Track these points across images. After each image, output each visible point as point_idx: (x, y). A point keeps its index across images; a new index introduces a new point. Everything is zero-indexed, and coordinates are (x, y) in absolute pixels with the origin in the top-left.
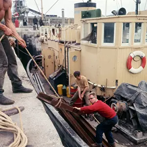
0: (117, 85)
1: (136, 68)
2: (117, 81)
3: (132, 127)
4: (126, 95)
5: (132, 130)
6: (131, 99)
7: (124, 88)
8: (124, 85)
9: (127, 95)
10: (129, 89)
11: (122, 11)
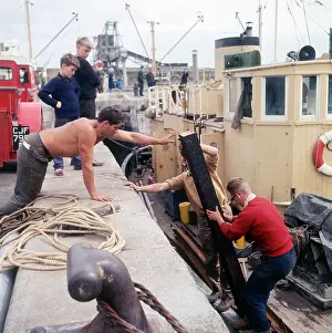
0: (293, 198)
2: (293, 191)
3: (316, 278)
4: (307, 217)
5: (317, 283)
6: (315, 222)
8: (304, 197)
9: (309, 217)
10: (313, 204)
11: (307, 53)
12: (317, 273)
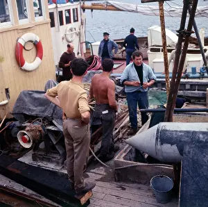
0: (8, 96)
1: (31, 62)
2: (7, 90)
3: (59, 158)
4: (34, 110)
5: (60, 161)
6: (46, 114)
7: (27, 100)
8: (25, 95)
9: (36, 110)
10: (36, 99)
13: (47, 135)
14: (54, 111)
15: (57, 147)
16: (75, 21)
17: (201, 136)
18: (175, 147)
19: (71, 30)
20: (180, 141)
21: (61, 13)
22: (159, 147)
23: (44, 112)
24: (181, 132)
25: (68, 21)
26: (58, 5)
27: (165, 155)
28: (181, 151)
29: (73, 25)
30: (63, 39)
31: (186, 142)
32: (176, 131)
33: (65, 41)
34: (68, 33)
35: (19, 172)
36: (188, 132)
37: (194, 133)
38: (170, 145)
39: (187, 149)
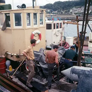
3: (40, 77)
6: (37, 60)
11: (24, 6)
12: (40, 75)
13: (36, 67)
14: (40, 59)
15: (40, 73)
16: (60, 28)
17: (87, 72)
18: (77, 75)
19: (58, 31)
20: (79, 73)
21: (54, 24)
22: (71, 75)
23: (37, 59)
24: (80, 70)
25: (57, 27)
26: (54, 21)
27: (73, 78)
28: (79, 77)
29: (59, 29)
30: (54, 34)
31: (81, 74)
32: (78, 69)
33: (55, 35)
34: (56, 32)
35: (25, 80)
36: (82, 70)
37: (85, 71)
38: (75, 74)
39: (81, 76)
